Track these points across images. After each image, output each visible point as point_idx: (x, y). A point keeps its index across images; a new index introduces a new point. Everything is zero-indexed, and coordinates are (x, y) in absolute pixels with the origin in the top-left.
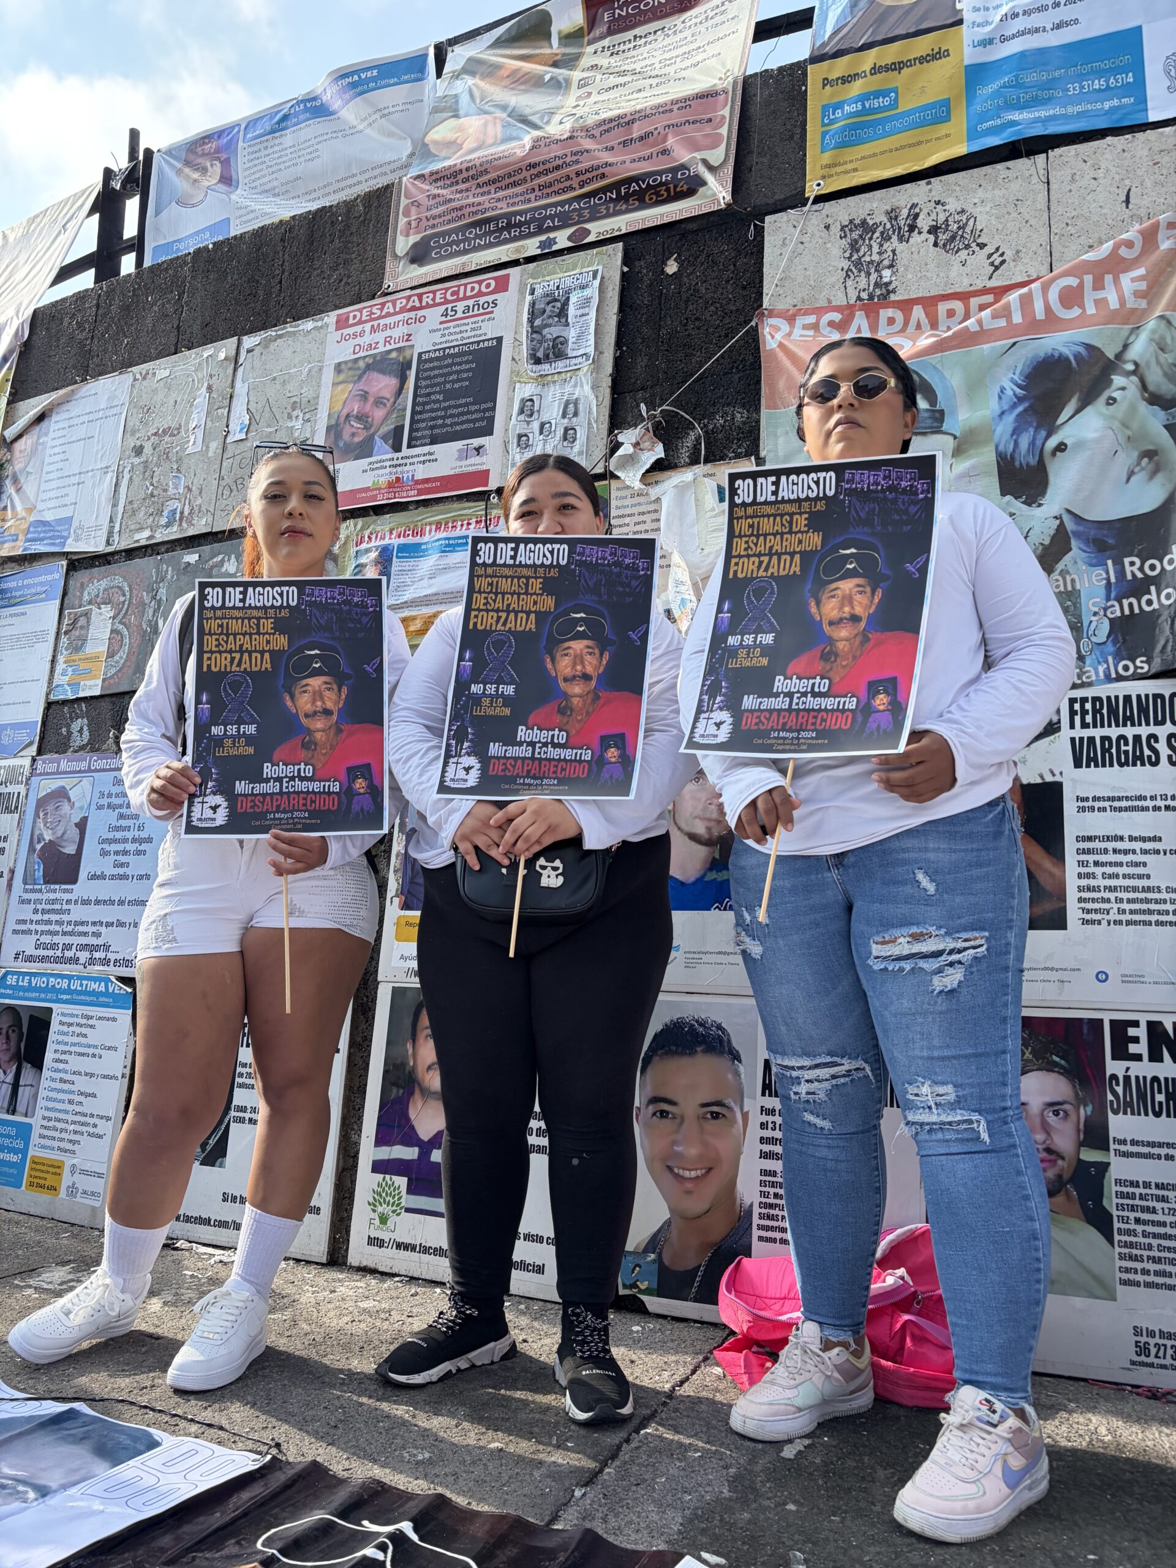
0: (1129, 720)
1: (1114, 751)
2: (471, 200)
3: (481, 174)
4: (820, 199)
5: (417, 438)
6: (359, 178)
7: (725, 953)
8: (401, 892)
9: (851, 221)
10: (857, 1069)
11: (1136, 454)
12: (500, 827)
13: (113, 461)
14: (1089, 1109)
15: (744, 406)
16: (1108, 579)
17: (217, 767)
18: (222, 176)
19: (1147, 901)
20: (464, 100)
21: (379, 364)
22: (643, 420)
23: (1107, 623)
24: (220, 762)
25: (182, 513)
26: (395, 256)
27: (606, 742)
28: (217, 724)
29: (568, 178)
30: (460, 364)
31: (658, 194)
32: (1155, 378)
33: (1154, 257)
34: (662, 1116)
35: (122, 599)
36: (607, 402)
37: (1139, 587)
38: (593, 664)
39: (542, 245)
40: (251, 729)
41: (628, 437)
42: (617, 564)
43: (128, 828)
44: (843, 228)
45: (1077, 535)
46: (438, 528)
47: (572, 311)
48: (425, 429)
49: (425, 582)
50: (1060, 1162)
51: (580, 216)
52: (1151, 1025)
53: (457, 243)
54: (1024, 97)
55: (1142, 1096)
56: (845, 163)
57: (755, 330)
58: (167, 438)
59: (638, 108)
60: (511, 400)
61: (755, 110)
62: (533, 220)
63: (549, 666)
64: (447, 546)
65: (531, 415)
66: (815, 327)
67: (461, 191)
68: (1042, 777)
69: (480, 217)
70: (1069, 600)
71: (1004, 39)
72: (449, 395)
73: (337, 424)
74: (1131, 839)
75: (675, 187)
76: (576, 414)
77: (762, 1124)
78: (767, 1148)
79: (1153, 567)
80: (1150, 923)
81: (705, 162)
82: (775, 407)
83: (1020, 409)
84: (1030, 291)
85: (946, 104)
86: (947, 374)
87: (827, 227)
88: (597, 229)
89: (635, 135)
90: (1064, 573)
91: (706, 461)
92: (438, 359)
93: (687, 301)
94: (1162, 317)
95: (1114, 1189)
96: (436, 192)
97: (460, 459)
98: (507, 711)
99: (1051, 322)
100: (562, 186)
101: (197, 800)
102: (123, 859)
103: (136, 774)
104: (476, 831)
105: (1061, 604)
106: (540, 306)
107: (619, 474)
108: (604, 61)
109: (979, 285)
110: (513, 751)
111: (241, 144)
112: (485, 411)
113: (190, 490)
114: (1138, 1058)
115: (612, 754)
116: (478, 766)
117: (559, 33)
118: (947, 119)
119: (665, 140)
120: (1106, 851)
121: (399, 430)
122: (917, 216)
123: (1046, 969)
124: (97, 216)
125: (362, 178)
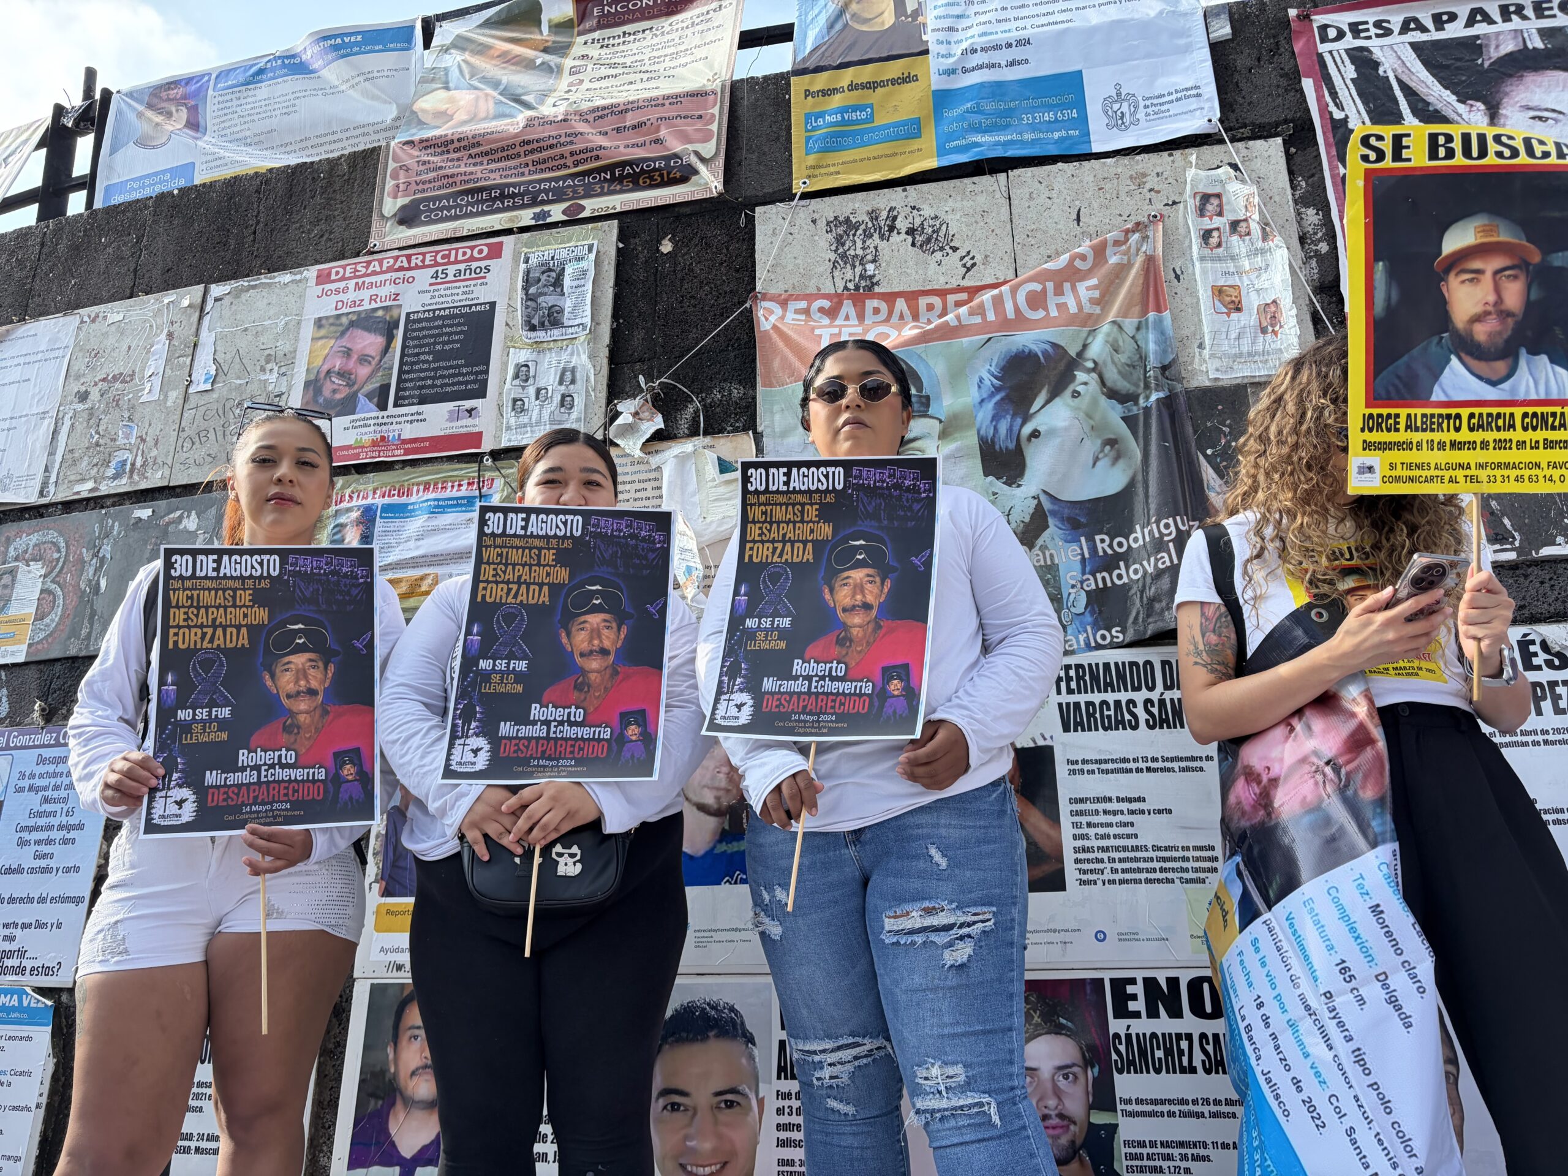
0: (1109, 686)
1: (1098, 715)
2: (462, 169)
3: (474, 146)
4: (806, 196)
5: (404, 398)
6: (339, 135)
7: (736, 930)
8: (382, 877)
9: (836, 218)
10: (878, 1048)
11: (1099, 442)
12: (513, 813)
13: (52, 406)
14: (1096, 1070)
15: (740, 383)
16: (1083, 555)
17: (183, 756)
18: (188, 122)
19: (1137, 860)
20: (454, 74)
21: (364, 321)
22: (642, 391)
23: (1084, 594)
24: (188, 751)
25: (133, 464)
26: (383, 216)
27: (626, 719)
28: (184, 707)
29: (562, 156)
30: (451, 326)
31: (651, 178)
32: (1112, 375)
33: (1104, 270)
34: (673, 1109)
35: (56, 555)
36: (605, 371)
37: (1110, 563)
38: (611, 639)
39: (536, 217)
40: (225, 712)
41: (627, 408)
42: (633, 536)
43: (54, 814)
44: (828, 223)
45: (1054, 513)
46: (426, 489)
47: (567, 282)
48: (413, 388)
49: (412, 544)
50: (1072, 1127)
51: (575, 192)
52: (1146, 980)
53: (449, 209)
54: (985, 122)
55: (1143, 1053)
56: (828, 166)
57: (750, 311)
58: (118, 385)
59: (631, 99)
60: (505, 364)
61: (743, 111)
62: (527, 192)
63: (564, 640)
64: (436, 507)
65: (526, 380)
66: (807, 312)
67: (452, 160)
68: (1034, 741)
69: (472, 185)
70: (1049, 575)
71: (965, 71)
72: (439, 356)
73: (316, 380)
74: (1119, 800)
75: (669, 173)
76: (573, 382)
77: (778, 1110)
78: (784, 1135)
79: (1120, 545)
80: (1140, 881)
81: (697, 153)
82: (771, 385)
83: (998, 397)
84: (1001, 294)
85: (917, 122)
86: (931, 363)
87: (814, 221)
88: (591, 206)
89: (628, 124)
90: (1043, 548)
91: (706, 434)
92: (427, 320)
93: (683, 279)
94: (1114, 322)
95: (1124, 1150)
96: (426, 158)
97: (450, 420)
98: (519, 688)
99: (1020, 321)
100: (556, 163)
101: (158, 794)
102: (47, 849)
103: (85, 767)
104: (485, 818)
105: (1041, 578)
106: (535, 274)
107: (618, 442)
108: (594, 52)
109: (954, 284)
110: (525, 731)
111: (210, 92)
112: (477, 373)
113: (143, 440)
114: (1137, 1015)
115: (633, 731)
116: (487, 747)
117: (550, 21)
118: (918, 135)
119: (658, 130)
120: (1097, 812)
121: (385, 388)
122: (895, 218)
123: (1049, 931)
124: (43, 152)
125: (344, 136)
